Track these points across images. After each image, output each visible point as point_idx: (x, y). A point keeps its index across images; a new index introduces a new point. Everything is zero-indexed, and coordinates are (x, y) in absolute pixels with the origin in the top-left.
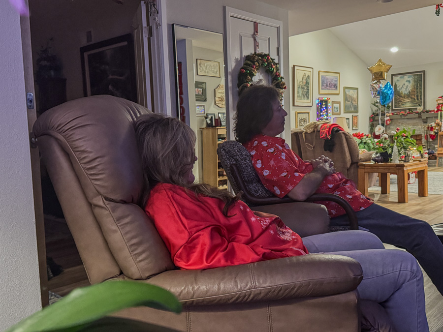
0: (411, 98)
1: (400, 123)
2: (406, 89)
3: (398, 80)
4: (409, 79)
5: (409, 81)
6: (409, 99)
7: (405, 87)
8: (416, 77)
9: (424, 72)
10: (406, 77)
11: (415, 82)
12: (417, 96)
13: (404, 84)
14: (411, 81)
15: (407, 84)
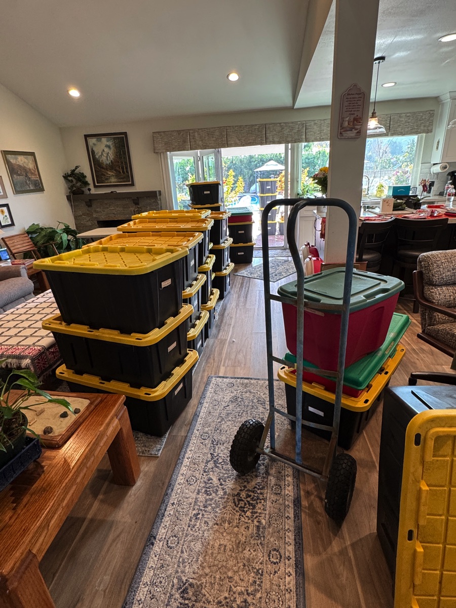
0: (116, 170)
1: (106, 204)
2: (107, 157)
3: (94, 144)
4: (108, 143)
5: (108, 147)
6: (112, 172)
7: (105, 155)
8: (117, 141)
9: (125, 134)
10: (104, 140)
11: (116, 147)
12: (123, 168)
13: (104, 151)
14: (111, 146)
15: (106, 150)
